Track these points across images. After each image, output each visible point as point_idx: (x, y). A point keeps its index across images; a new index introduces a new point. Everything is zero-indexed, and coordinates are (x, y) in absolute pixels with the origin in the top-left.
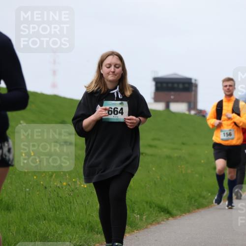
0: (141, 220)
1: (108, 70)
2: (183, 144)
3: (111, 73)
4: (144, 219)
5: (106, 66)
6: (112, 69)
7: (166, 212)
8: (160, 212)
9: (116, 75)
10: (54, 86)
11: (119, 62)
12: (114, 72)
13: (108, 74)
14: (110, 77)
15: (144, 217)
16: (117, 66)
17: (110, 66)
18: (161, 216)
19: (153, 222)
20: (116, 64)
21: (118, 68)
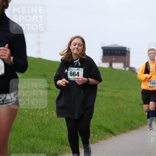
0: (94, 137)
1: (74, 47)
2: (121, 89)
3: (76, 49)
4: (96, 137)
5: (73, 44)
6: (77, 46)
7: (110, 132)
8: (106, 132)
9: (79, 51)
10: (39, 52)
14: (75, 52)
15: (96, 135)
17: (75, 44)
18: (107, 135)
19: (102, 138)
20: (79, 44)
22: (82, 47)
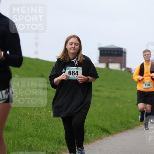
0: (91, 136)
2: (117, 89)
3: (72, 48)
6: (73, 46)
7: (107, 132)
8: (103, 132)
9: (75, 50)
10: (36, 53)
11: (78, 42)
12: (74, 48)
13: (71, 49)
14: (72, 51)
15: (93, 135)
16: (76, 44)
17: (72, 44)
19: (98, 138)
20: (76, 43)
21: (77, 45)
22: (78, 46)
